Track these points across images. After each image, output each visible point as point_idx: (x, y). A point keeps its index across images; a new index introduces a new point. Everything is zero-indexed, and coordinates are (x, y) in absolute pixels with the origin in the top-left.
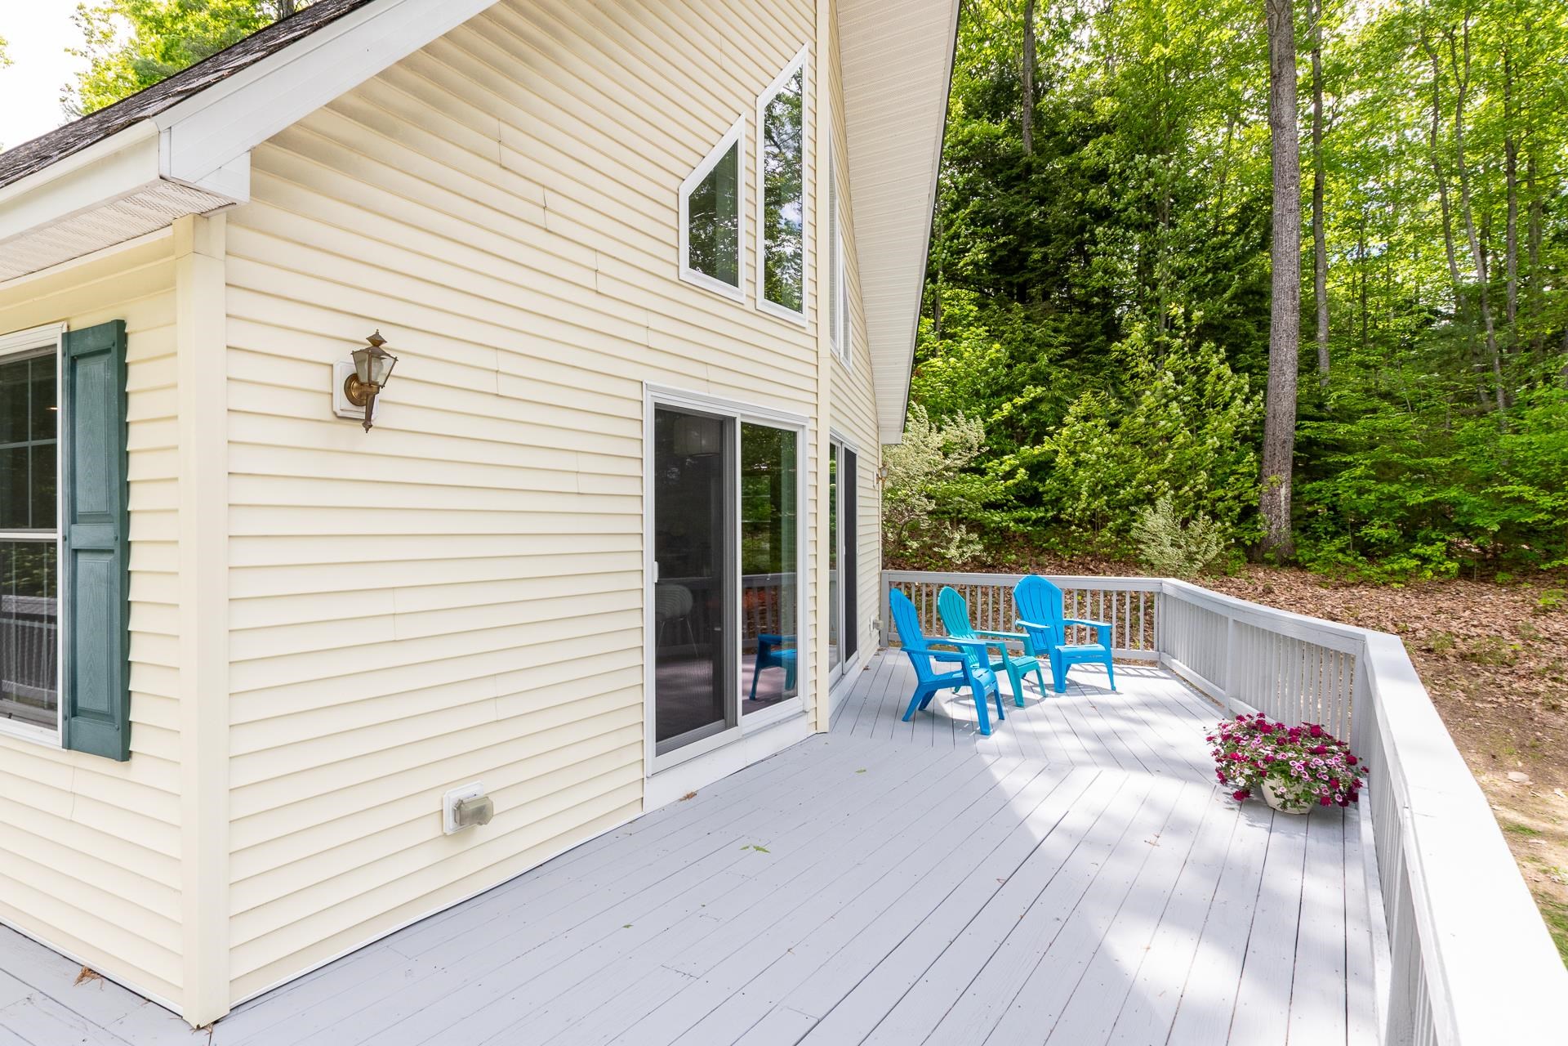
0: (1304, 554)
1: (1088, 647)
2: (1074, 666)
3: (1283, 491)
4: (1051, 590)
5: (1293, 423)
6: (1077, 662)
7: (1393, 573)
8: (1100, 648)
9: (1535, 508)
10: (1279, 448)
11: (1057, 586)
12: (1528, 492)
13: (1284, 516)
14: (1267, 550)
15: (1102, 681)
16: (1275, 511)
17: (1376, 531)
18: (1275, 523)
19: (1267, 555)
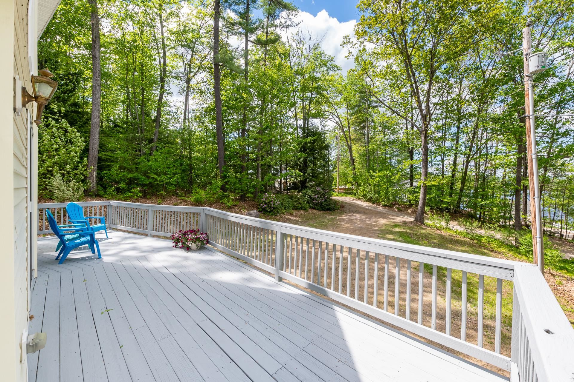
0: (101, 193)
1: (98, 225)
2: (96, 233)
3: (95, 173)
4: (78, 207)
5: (98, 152)
6: (97, 231)
7: (127, 197)
8: (103, 225)
9: (156, 180)
10: (94, 159)
11: (81, 206)
12: (155, 176)
13: (95, 181)
14: (90, 191)
15: (104, 236)
16: (92, 179)
17: (123, 185)
18: (92, 184)
19: (90, 193)
